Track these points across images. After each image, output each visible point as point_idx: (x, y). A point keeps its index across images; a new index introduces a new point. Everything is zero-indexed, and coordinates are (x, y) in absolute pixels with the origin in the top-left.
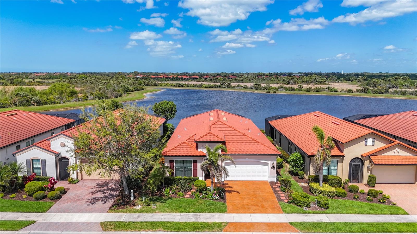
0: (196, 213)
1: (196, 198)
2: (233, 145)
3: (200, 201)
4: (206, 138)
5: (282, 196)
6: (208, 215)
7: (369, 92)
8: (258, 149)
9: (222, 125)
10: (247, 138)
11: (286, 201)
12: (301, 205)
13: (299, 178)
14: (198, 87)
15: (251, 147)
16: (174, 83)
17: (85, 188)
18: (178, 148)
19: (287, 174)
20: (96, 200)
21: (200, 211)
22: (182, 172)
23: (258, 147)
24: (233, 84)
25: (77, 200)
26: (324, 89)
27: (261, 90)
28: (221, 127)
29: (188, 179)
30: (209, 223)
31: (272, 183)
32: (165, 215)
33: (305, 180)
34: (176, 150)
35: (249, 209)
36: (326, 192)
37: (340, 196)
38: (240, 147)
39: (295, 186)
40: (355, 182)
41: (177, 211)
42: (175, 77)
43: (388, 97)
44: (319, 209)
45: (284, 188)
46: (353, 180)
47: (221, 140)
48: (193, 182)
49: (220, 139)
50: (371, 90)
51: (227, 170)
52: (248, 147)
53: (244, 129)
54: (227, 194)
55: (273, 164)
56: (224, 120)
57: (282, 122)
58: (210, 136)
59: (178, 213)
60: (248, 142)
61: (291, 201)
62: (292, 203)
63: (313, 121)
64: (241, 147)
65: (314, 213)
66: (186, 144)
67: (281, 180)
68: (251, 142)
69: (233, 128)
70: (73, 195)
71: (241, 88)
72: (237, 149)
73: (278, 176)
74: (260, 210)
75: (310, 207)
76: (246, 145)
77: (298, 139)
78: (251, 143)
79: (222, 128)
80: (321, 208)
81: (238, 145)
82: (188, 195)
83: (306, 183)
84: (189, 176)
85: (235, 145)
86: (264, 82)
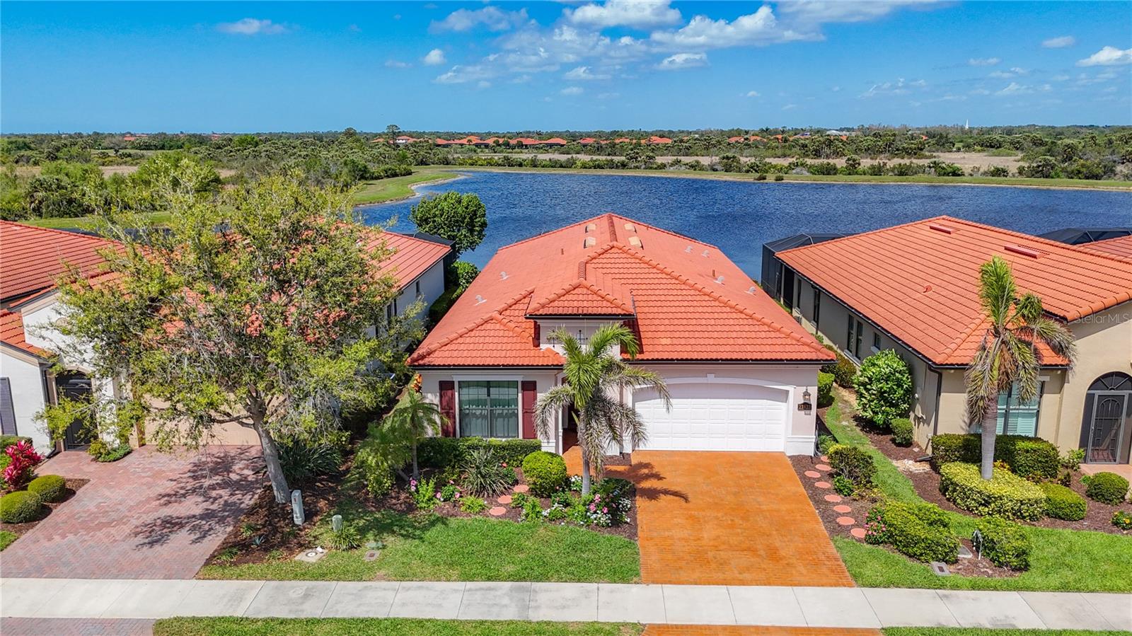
0: (524, 579)
1: (529, 519)
2: (662, 328)
3: (542, 531)
4: (566, 304)
5: (841, 512)
6: (570, 590)
7: (1056, 174)
8: (751, 341)
9: (625, 261)
10: (713, 303)
11: (859, 533)
12: (921, 555)
13: (893, 441)
14: (561, 166)
15: (725, 335)
16: (497, 157)
17: (144, 477)
18: (468, 340)
19: (848, 427)
20: (172, 524)
21: (537, 571)
22: (485, 423)
23: (753, 335)
24: (660, 160)
25: (100, 526)
26: (922, 169)
27: (740, 172)
28: (620, 266)
29: (503, 448)
30: (570, 629)
31: (800, 462)
32: (409, 589)
33: (916, 450)
34: (462, 347)
35: (723, 564)
36: (1011, 501)
37: (1059, 514)
38: (687, 335)
39: (885, 475)
40: (1101, 460)
41: (455, 573)
42: (501, 141)
43: (1114, 189)
44: (990, 572)
45: (847, 481)
46: (1095, 453)
47: (620, 311)
48: (520, 458)
49: (617, 307)
50: (1064, 170)
51: (641, 420)
52: (716, 335)
53: (700, 275)
54: (641, 502)
55: (806, 394)
56: (632, 243)
57: (820, 253)
58: (581, 297)
59: (455, 580)
60: (716, 316)
61: (882, 535)
62: (882, 542)
63: (931, 245)
64: (691, 335)
65: (973, 588)
66: (498, 326)
67: (836, 453)
68: (725, 316)
69: (662, 272)
70: (92, 507)
71: (683, 168)
72: (675, 341)
73: (819, 435)
74: (765, 570)
75: (956, 561)
76: (710, 328)
77: (887, 306)
78: (727, 322)
79: (626, 271)
80: (1001, 565)
81: (682, 328)
82: (501, 505)
83: (920, 461)
84: (508, 437)
85: (669, 328)
86: (746, 152)
